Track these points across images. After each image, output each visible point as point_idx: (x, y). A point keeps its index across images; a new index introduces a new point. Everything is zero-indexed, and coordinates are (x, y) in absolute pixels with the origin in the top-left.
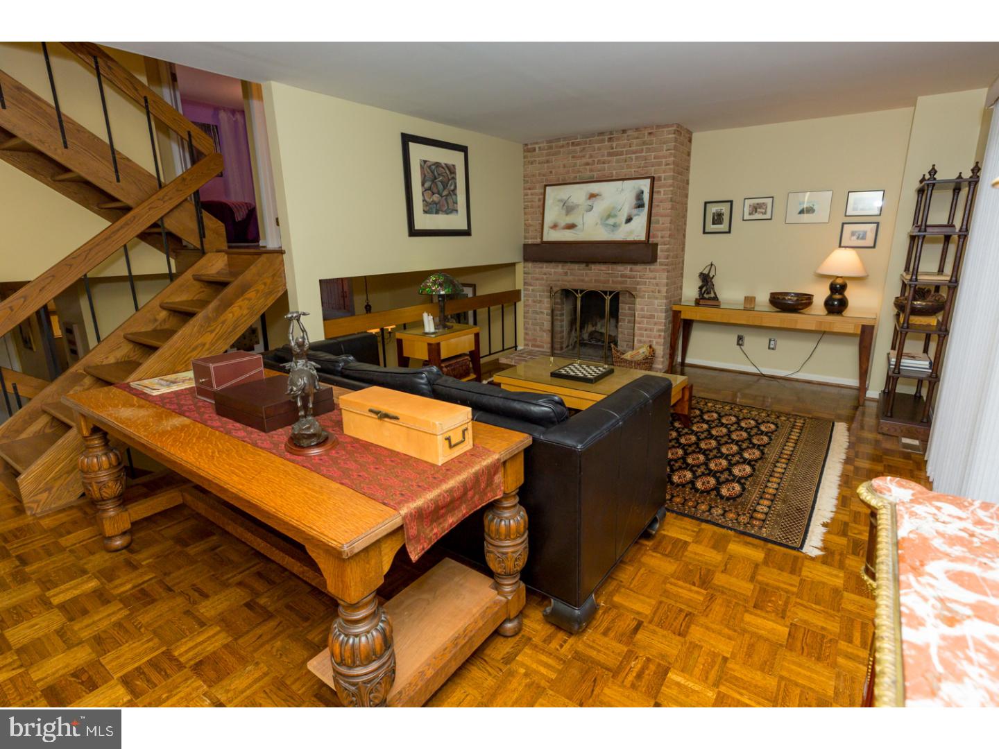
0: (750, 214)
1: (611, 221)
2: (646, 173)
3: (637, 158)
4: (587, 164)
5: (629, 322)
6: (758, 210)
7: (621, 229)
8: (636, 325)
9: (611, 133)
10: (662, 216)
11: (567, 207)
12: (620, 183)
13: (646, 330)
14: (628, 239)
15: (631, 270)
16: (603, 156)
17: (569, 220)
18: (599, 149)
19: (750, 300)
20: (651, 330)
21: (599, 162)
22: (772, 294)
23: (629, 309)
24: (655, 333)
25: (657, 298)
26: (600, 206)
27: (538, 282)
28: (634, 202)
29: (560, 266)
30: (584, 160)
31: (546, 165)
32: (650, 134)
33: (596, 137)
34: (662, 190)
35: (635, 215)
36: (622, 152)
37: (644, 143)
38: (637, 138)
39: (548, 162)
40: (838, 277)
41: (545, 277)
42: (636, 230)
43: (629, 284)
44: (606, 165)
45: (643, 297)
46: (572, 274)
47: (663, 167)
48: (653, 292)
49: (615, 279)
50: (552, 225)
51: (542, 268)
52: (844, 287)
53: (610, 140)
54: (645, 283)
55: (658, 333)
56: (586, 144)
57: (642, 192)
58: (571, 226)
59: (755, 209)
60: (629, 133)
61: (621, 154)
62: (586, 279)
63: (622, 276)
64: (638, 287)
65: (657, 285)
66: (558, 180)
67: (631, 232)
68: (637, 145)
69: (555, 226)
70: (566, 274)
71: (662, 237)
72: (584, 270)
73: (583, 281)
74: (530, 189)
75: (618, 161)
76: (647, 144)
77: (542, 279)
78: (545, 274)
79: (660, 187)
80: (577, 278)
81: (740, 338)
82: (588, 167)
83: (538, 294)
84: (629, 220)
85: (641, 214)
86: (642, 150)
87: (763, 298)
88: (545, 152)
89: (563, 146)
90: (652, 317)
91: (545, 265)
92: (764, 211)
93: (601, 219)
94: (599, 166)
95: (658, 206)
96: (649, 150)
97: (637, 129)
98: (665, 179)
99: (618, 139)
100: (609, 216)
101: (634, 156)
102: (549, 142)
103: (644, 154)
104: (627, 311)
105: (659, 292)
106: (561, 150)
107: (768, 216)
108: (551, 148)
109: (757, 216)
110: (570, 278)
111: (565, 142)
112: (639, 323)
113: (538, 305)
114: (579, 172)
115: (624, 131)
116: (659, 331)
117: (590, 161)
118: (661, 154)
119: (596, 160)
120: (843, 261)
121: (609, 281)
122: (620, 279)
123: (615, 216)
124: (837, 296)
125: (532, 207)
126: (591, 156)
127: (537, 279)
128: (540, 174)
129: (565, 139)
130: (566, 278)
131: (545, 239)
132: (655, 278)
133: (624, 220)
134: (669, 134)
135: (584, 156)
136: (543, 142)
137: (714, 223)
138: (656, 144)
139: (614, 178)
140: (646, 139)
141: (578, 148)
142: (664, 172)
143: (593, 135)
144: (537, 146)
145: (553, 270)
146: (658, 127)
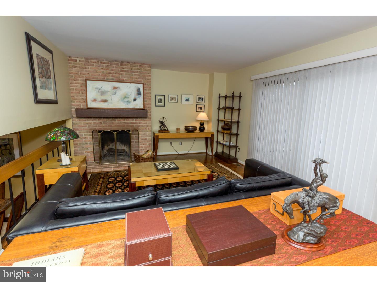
0: (171, 100)
1: (126, 100)
2: (140, 81)
3: (135, 75)
4: (110, 73)
5: (136, 142)
6: (173, 99)
7: (131, 104)
8: (140, 143)
9: (122, 62)
10: (148, 99)
11: (101, 92)
12: (129, 84)
13: (144, 145)
14: (135, 108)
15: (135, 121)
16: (119, 71)
17: (104, 98)
18: (116, 68)
19: (178, 129)
20: (146, 144)
21: (116, 73)
22: (185, 127)
23: (136, 137)
24: (148, 145)
25: (148, 131)
26: (120, 93)
27: (83, 128)
28: (136, 93)
29: (97, 120)
30: (108, 71)
31: (85, 70)
32: (140, 66)
33: (114, 62)
34: (147, 89)
35: (138, 98)
36: (128, 71)
37: (138, 69)
38: (135, 67)
39: (86, 68)
40: (202, 121)
41: (87, 125)
42: (139, 104)
43: (135, 126)
44: (120, 75)
45: (141, 131)
46: (104, 123)
47: (147, 80)
48: (146, 129)
49: (128, 125)
50: (93, 100)
51: (85, 121)
52: (204, 124)
53: (122, 64)
54: (142, 126)
55: (149, 145)
56: (109, 64)
57: (140, 89)
58: (105, 101)
59: (172, 98)
60: (131, 64)
61: (128, 72)
62: (113, 125)
63: (132, 123)
64: (139, 127)
65: (147, 126)
66: (94, 78)
67: (137, 105)
68: (135, 69)
69: (95, 100)
70: (101, 123)
71: (148, 107)
72: (111, 121)
73: (111, 126)
74: (74, 80)
75: (126, 75)
76: (139, 70)
77: (86, 126)
78: (88, 124)
79: (146, 88)
80: (107, 125)
81: (171, 143)
82: (111, 75)
83: (83, 134)
84: (135, 100)
85: (141, 98)
86: (137, 72)
87: (182, 129)
88: (84, 63)
89: (95, 62)
90: (146, 139)
91: (87, 120)
92: (175, 99)
93: (121, 99)
94: (117, 75)
95: (146, 95)
96: (140, 72)
97: (134, 63)
98: (148, 85)
99: (126, 65)
100: (125, 98)
101: (134, 74)
102: (85, 58)
103: (138, 74)
104: (135, 138)
105: (148, 129)
106: (94, 64)
107: (176, 101)
108: (87, 62)
109: (173, 101)
110: (103, 125)
111: (96, 61)
112: (141, 142)
113: (84, 140)
114: (105, 76)
115: (128, 62)
116: (150, 144)
117: (112, 72)
118: (145, 75)
119: (115, 72)
120: (203, 116)
121: (125, 125)
122: (130, 124)
123: (128, 98)
124: (202, 126)
125: (76, 90)
126: (112, 70)
127: (82, 127)
128: (80, 73)
129: (96, 59)
130: (101, 125)
131: (89, 106)
132: (146, 124)
133: (133, 100)
134: (149, 68)
135: (108, 69)
136: (82, 58)
137: (159, 103)
138: (143, 70)
139: (125, 81)
140: (139, 68)
141: (104, 65)
142: (147, 82)
143: (113, 61)
144: (78, 59)
145: (92, 122)
146: (144, 64)
